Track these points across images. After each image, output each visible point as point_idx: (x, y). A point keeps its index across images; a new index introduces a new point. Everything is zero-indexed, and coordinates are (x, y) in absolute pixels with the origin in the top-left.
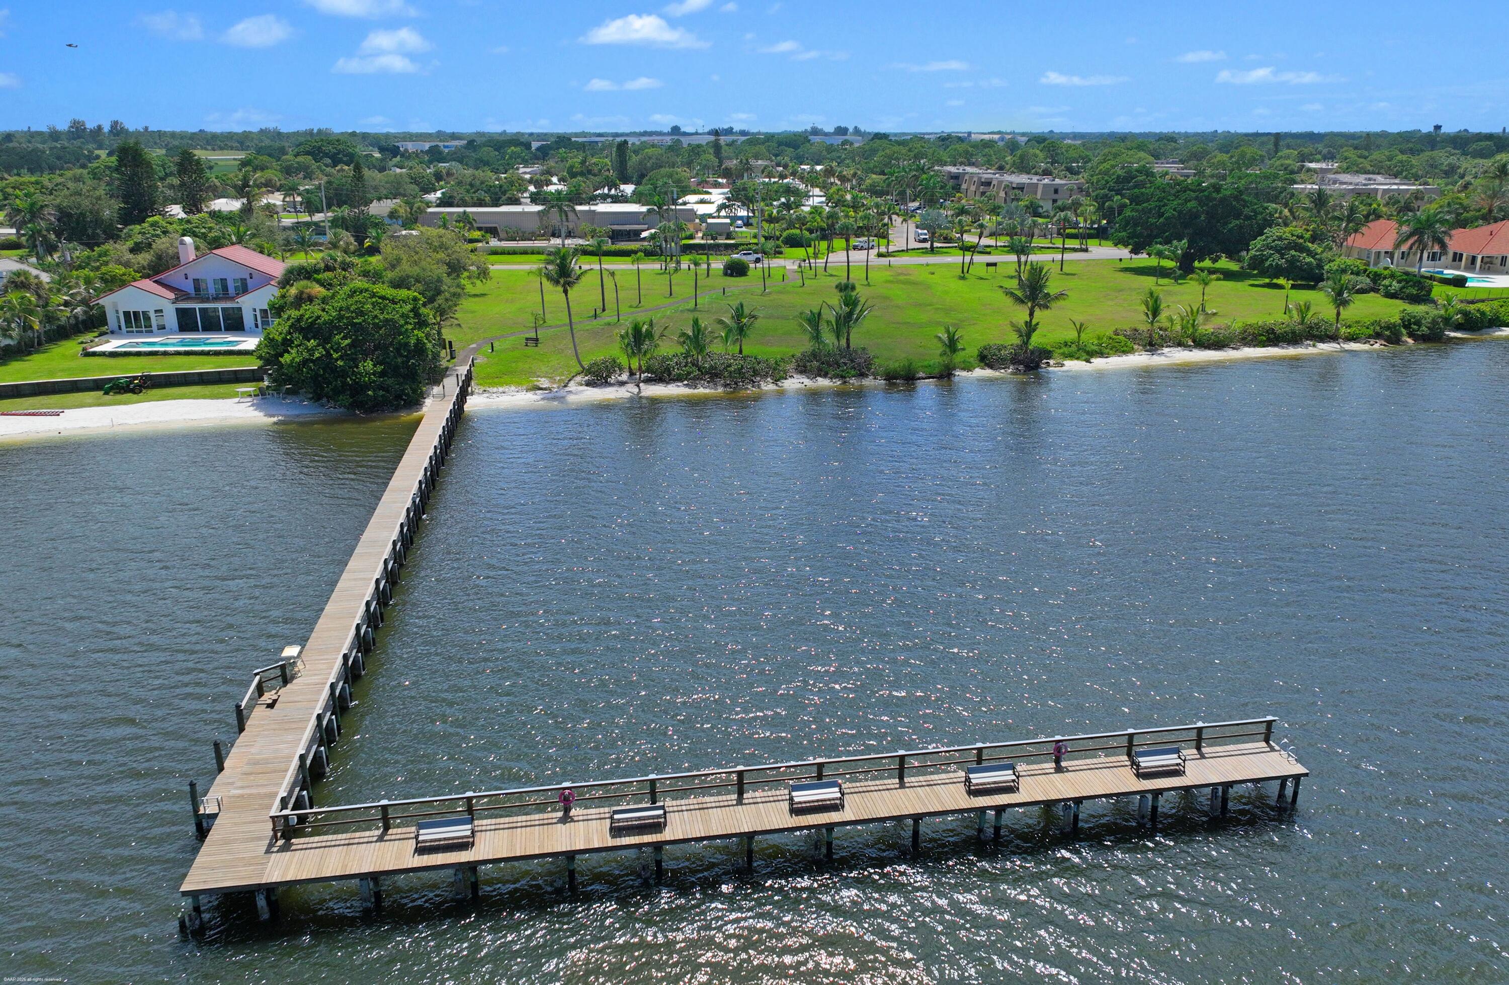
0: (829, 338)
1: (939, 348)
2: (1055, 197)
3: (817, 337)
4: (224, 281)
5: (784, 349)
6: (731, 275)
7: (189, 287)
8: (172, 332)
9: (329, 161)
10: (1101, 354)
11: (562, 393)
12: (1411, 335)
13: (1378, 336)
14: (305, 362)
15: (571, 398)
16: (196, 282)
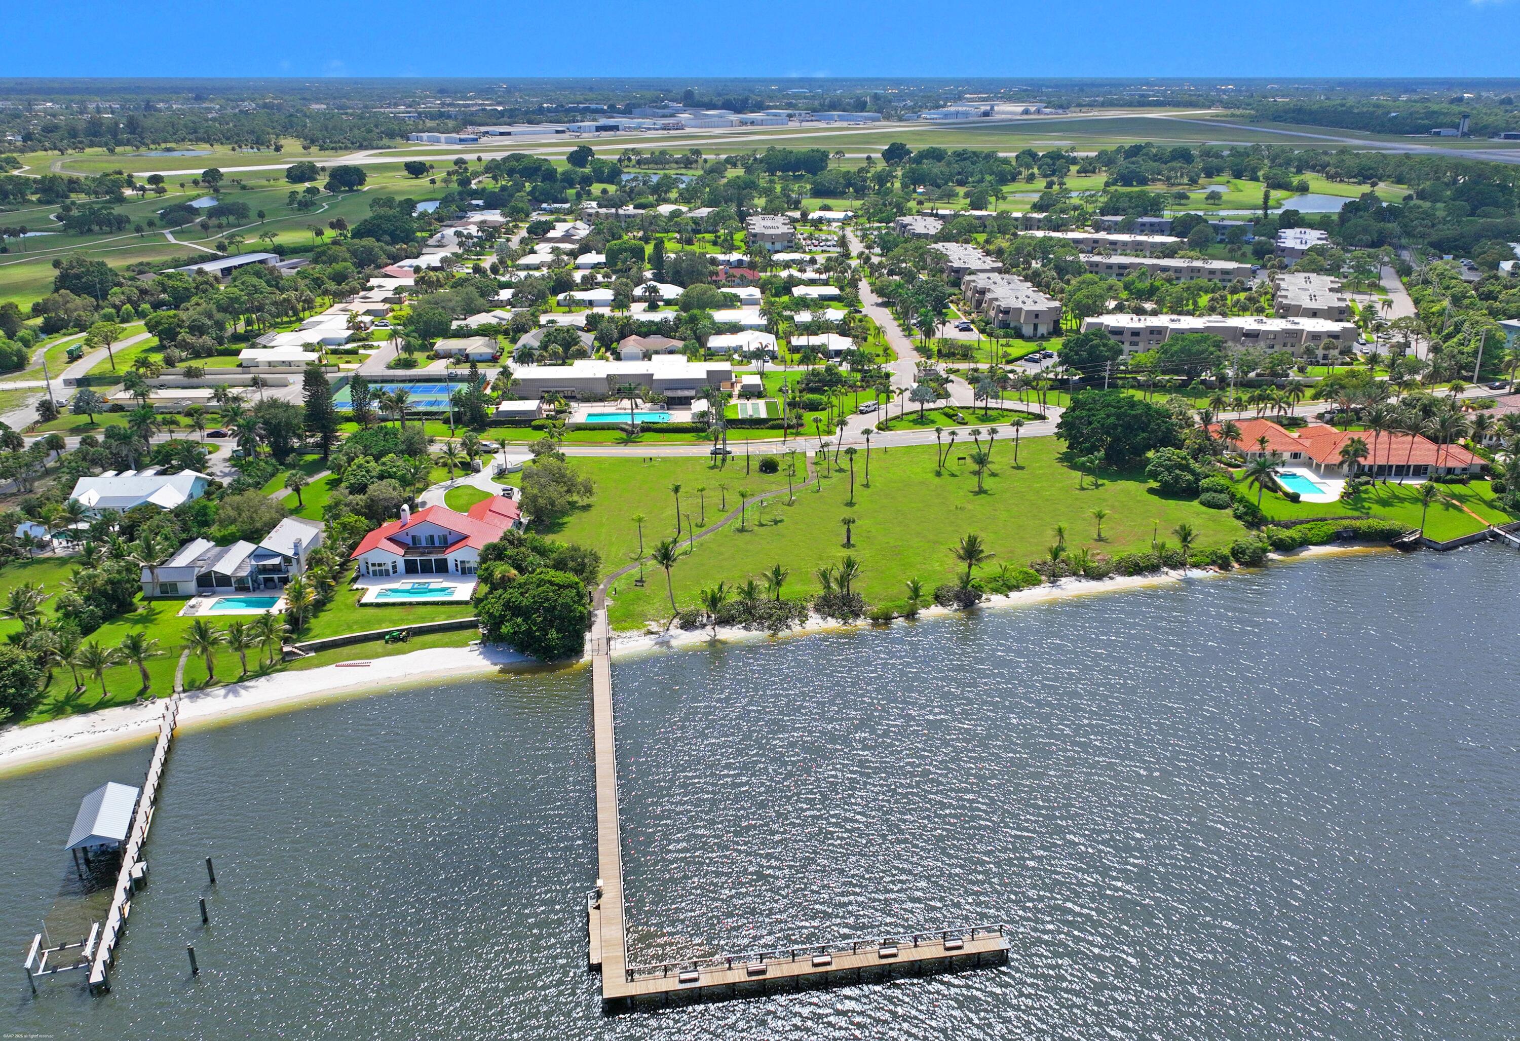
0: (834, 586)
1: (909, 593)
2: (1036, 321)
3: (827, 587)
4: (432, 537)
5: (806, 588)
6: (765, 472)
7: (409, 541)
8: (401, 577)
9: (387, 238)
10: (1017, 588)
11: (667, 638)
12: (1237, 561)
13: (1213, 563)
14: (515, 633)
15: (674, 643)
16: (414, 537)
